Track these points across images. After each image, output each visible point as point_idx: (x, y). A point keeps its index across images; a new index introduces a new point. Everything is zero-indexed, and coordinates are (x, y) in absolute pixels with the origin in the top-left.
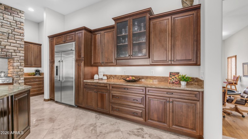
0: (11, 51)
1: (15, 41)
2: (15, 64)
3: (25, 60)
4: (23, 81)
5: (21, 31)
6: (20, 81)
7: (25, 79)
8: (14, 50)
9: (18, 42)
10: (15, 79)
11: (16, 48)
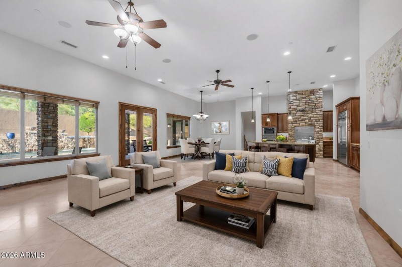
0: (314, 121)
1: (316, 113)
2: (317, 130)
3: (323, 127)
4: (322, 144)
5: (320, 104)
6: (320, 144)
7: (324, 142)
8: (316, 120)
9: (318, 113)
10: (317, 141)
11: (317, 118)
